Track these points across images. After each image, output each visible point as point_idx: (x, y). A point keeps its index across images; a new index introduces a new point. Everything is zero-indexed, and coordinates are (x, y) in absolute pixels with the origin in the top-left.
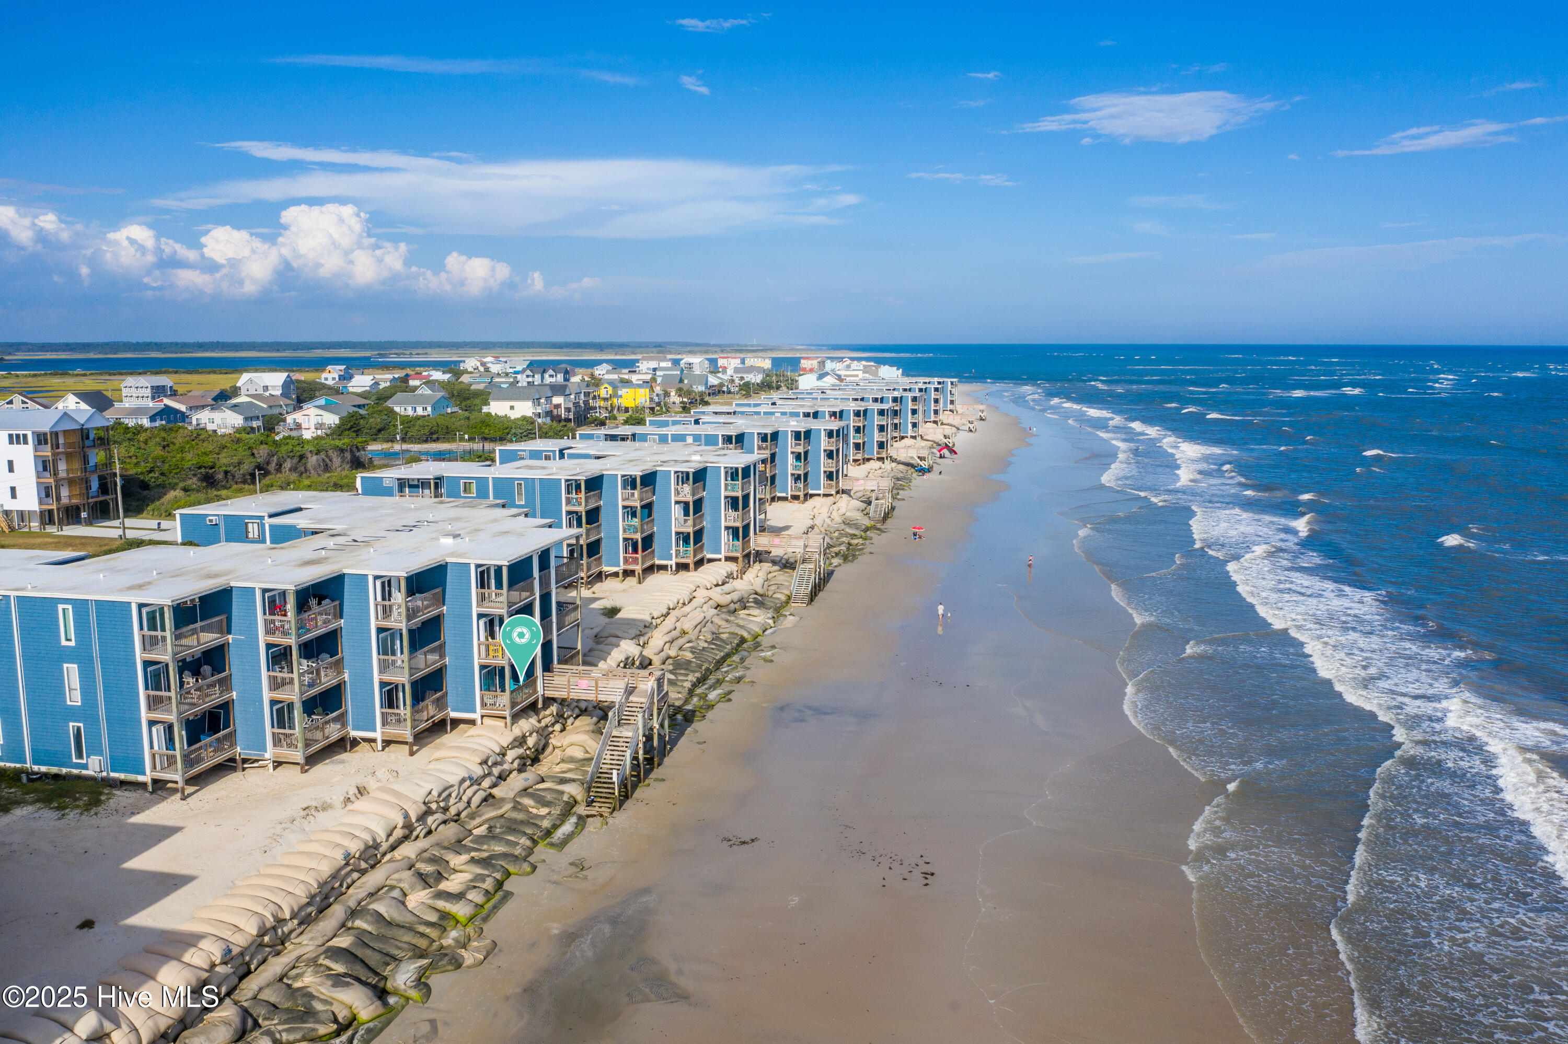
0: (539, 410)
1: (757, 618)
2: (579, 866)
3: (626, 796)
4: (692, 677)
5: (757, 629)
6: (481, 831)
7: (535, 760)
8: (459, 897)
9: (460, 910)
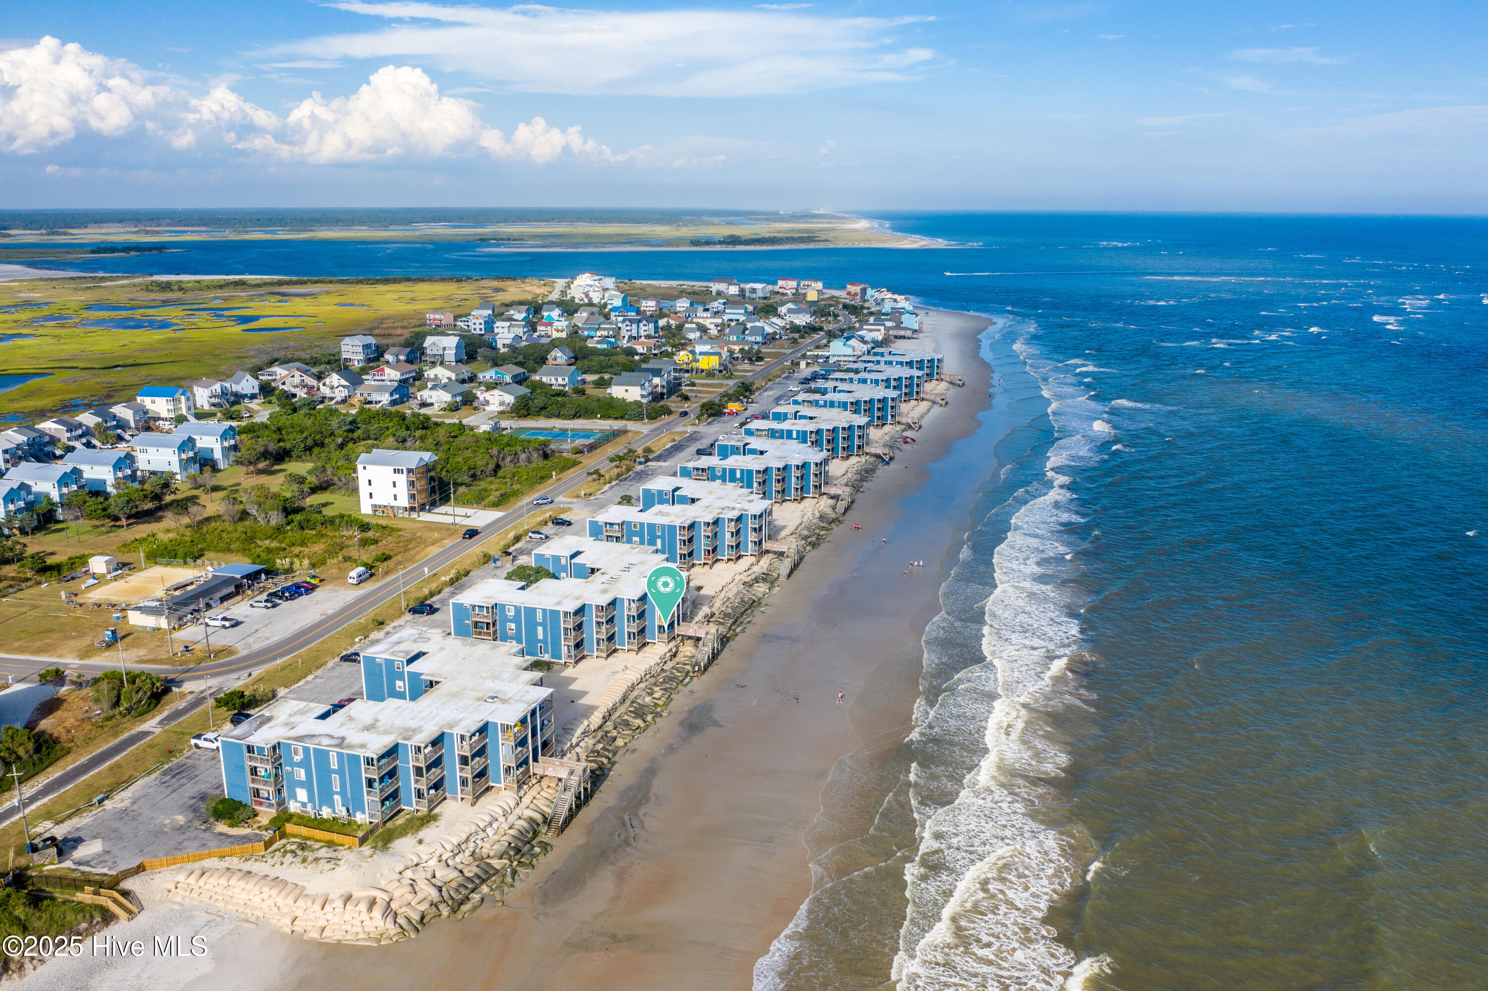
0: (645, 393)
1: (761, 589)
2: (692, 692)
3: (706, 669)
4: (731, 622)
5: (760, 595)
6: (661, 680)
7: (675, 656)
8: (659, 699)
9: (660, 703)
